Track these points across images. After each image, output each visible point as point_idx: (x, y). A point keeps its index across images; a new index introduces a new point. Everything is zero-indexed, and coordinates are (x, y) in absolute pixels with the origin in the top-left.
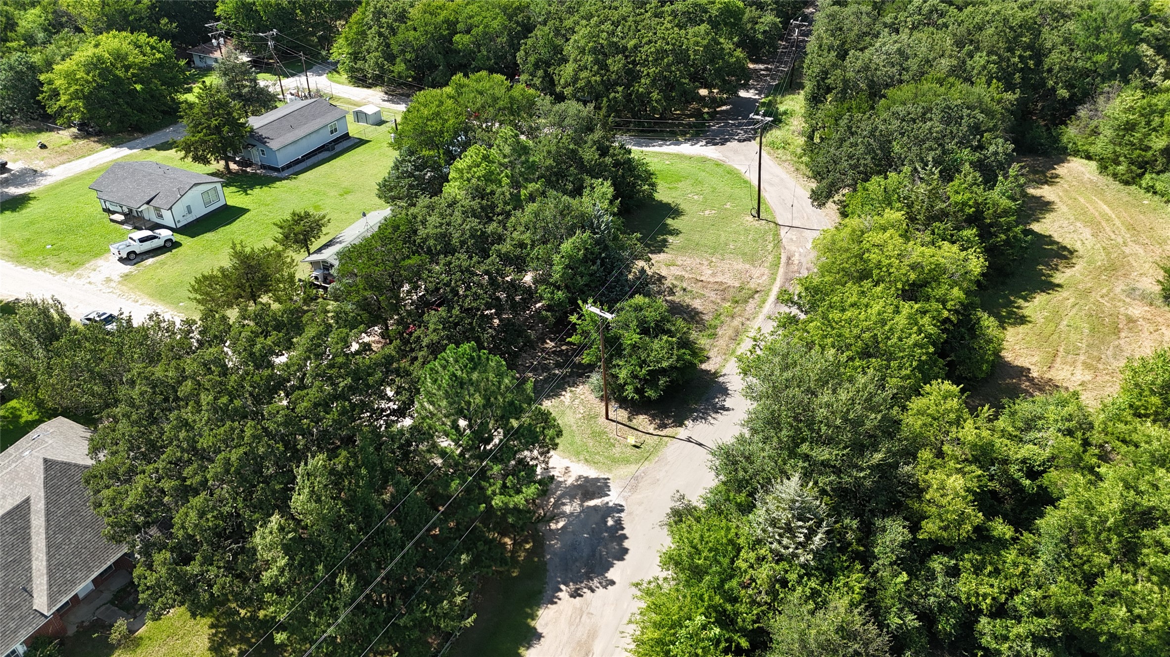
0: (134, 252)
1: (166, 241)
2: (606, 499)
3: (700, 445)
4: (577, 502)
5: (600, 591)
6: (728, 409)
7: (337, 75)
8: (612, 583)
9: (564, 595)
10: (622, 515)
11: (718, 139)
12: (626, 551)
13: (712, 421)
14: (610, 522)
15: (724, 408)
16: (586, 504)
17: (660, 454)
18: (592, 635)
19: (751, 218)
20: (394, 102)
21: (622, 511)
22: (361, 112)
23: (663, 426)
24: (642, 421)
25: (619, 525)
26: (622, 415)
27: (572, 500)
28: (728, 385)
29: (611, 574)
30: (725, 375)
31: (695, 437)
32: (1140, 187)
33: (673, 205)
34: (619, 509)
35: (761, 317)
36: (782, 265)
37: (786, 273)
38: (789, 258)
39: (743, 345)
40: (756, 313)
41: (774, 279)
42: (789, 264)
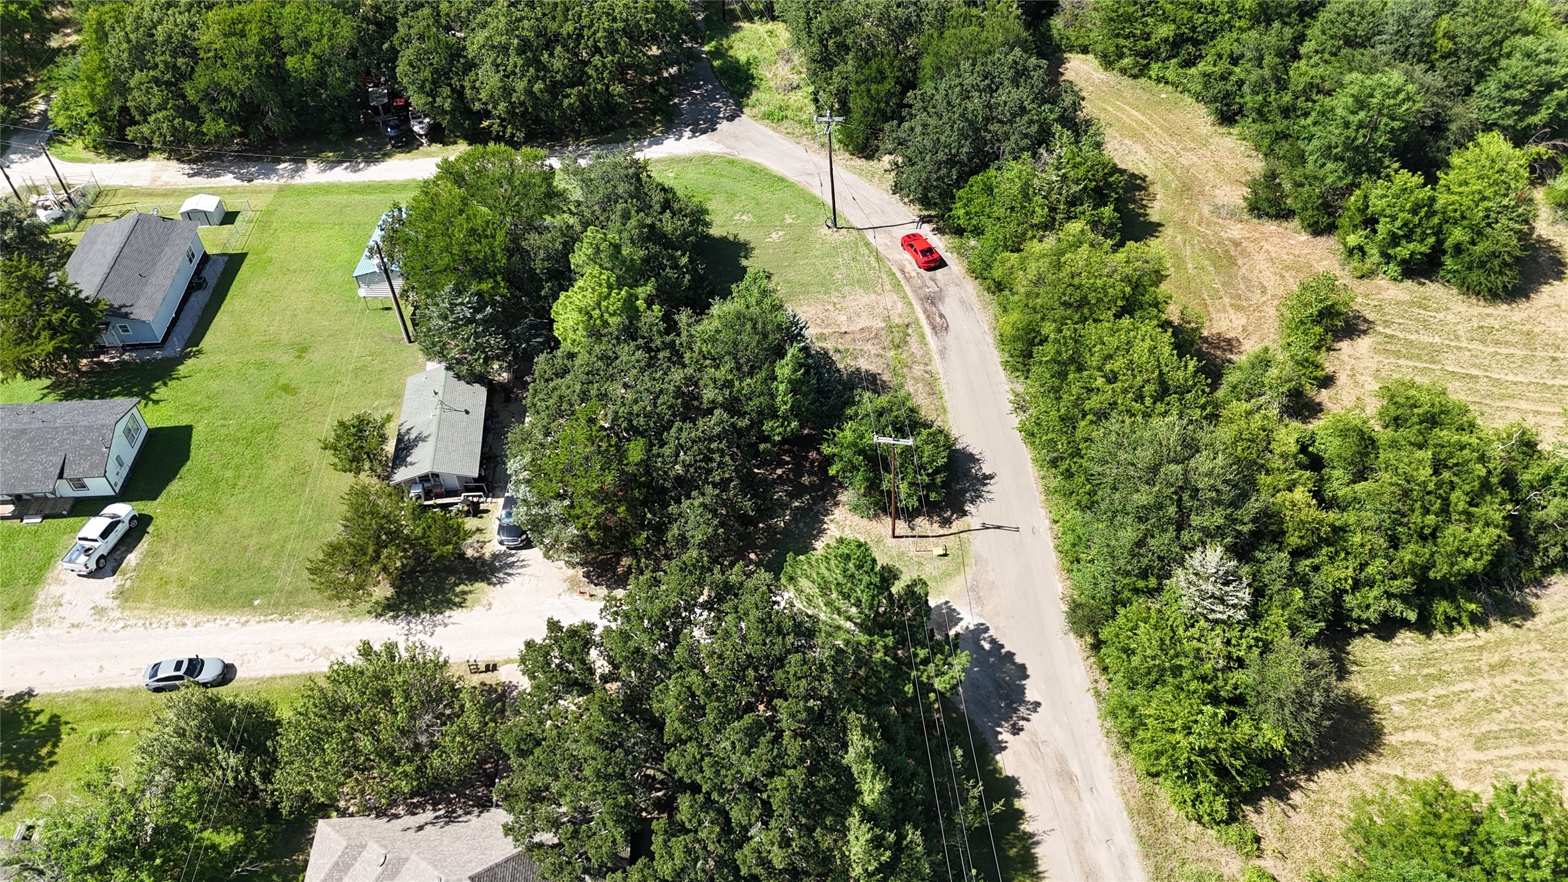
0: (102, 557)
1: (130, 521)
2: (963, 624)
3: (999, 527)
5: (1034, 717)
6: (991, 477)
7: (64, 147)
8: (1038, 704)
9: (1005, 736)
10: (991, 632)
11: (705, 123)
12: (1023, 667)
13: (990, 496)
14: (987, 646)
15: (986, 477)
17: (972, 554)
18: (1062, 759)
19: (825, 230)
20: (209, 175)
21: (987, 629)
22: (195, 211)
23: (946, 522)
24: (922, 523)
26: (902, 527)
28: (970, 450)
29: (1030, 696)
30: (958, 440)
31: (988, 522)
32: (1150, 78)
33: (731, 238)
34: (982, 629)
35: (936, 357)
36: (903, 282)
37: (914, 292)
38: (903, 272)
39: (946, 397)
40: (927, 353)
41: (910, 303)
42: (908, 279)
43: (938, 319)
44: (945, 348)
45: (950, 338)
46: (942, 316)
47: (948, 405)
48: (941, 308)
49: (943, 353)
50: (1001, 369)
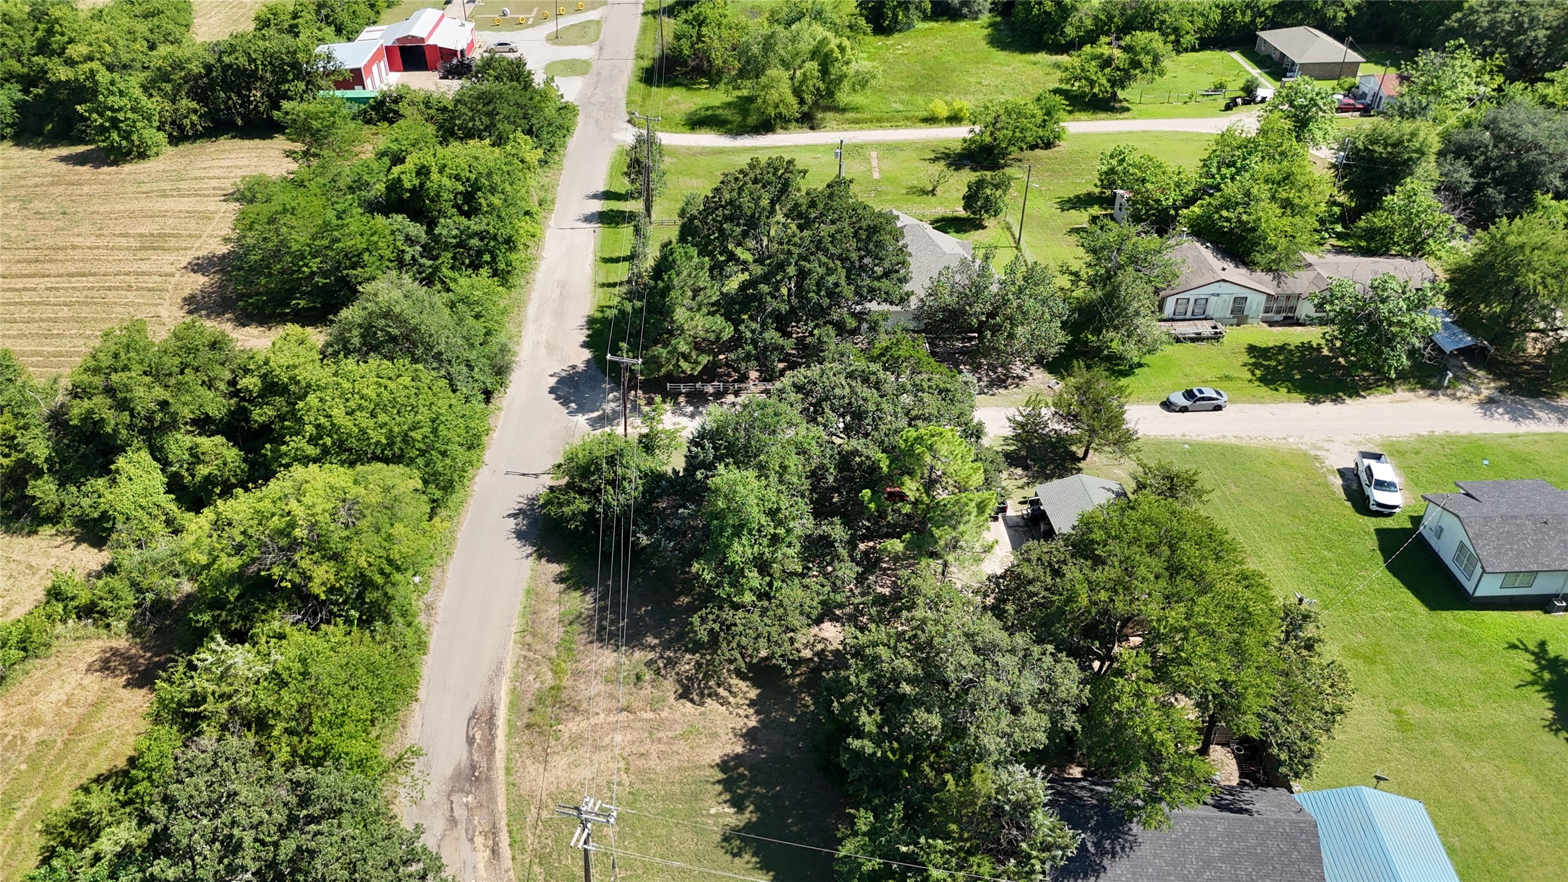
3: (524, 474)
4: (608, 411)
6: (509, 516)
8: (550, 376)
10: (566, 410)
12: (550, 392)
13: (521, 500)
14: (573, 404)
15: (515, 516)
16: (601, 412)
21: (568, 414)
25: (565, 403)
27: (613, 410)
28: (518, 544)
30: (527, 557)
31: (532, 479)
34: (572, 413)
35: (508, 667)
36: (503, 822)
37: (492, 799)
38: (495, 852)
39: (520, 607)
40: (517, 678)
41: (508, 771)
42: (494, 832)
43: (478, 737)
44: (491, 681)
45: (476, 698)
46: (470, 740)
47: (521, 597)
48: (465, 756)
49: (498, 671)
50: (432, 645)
